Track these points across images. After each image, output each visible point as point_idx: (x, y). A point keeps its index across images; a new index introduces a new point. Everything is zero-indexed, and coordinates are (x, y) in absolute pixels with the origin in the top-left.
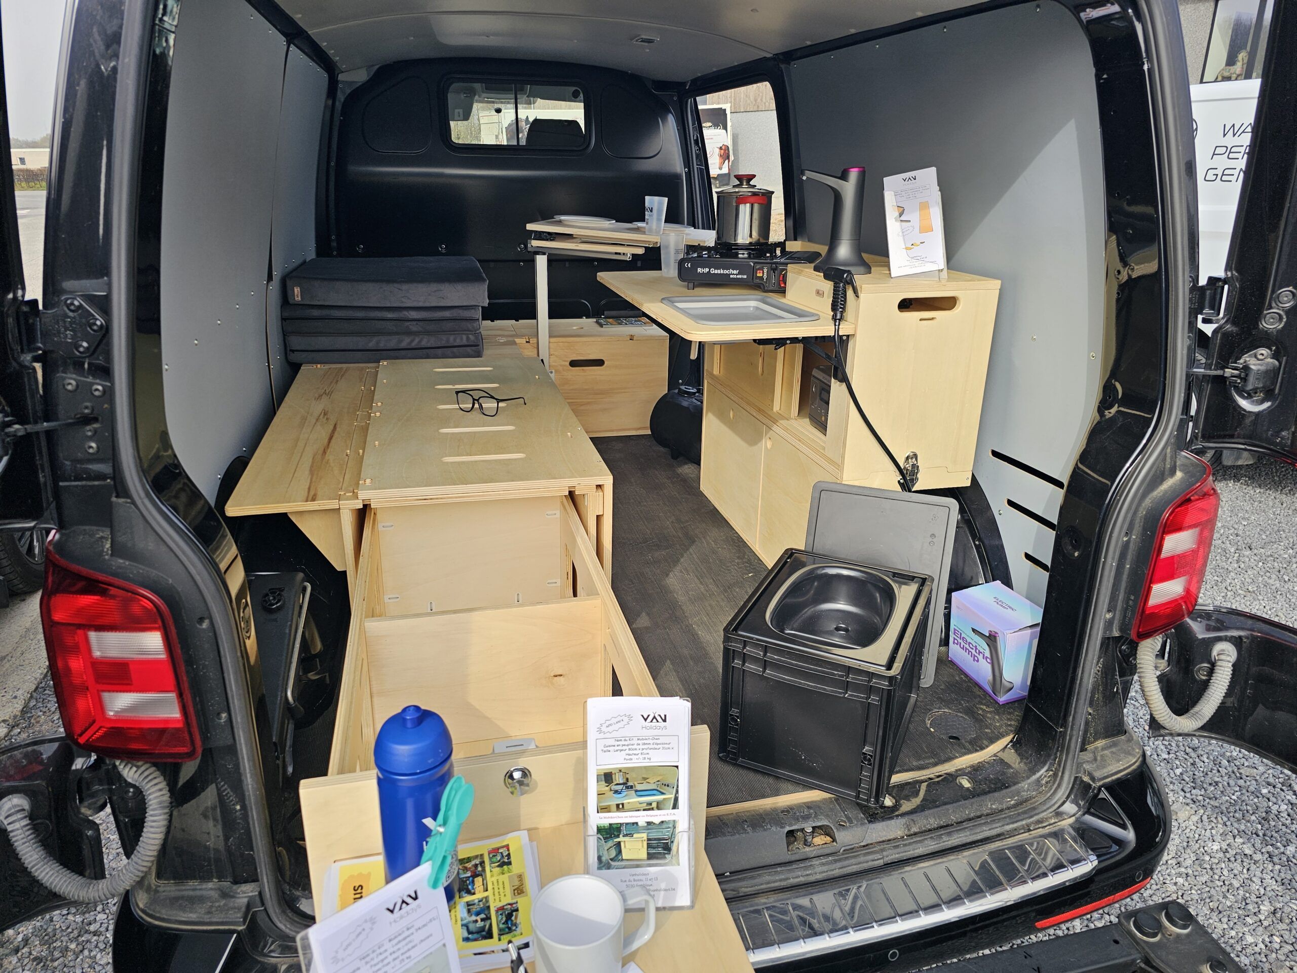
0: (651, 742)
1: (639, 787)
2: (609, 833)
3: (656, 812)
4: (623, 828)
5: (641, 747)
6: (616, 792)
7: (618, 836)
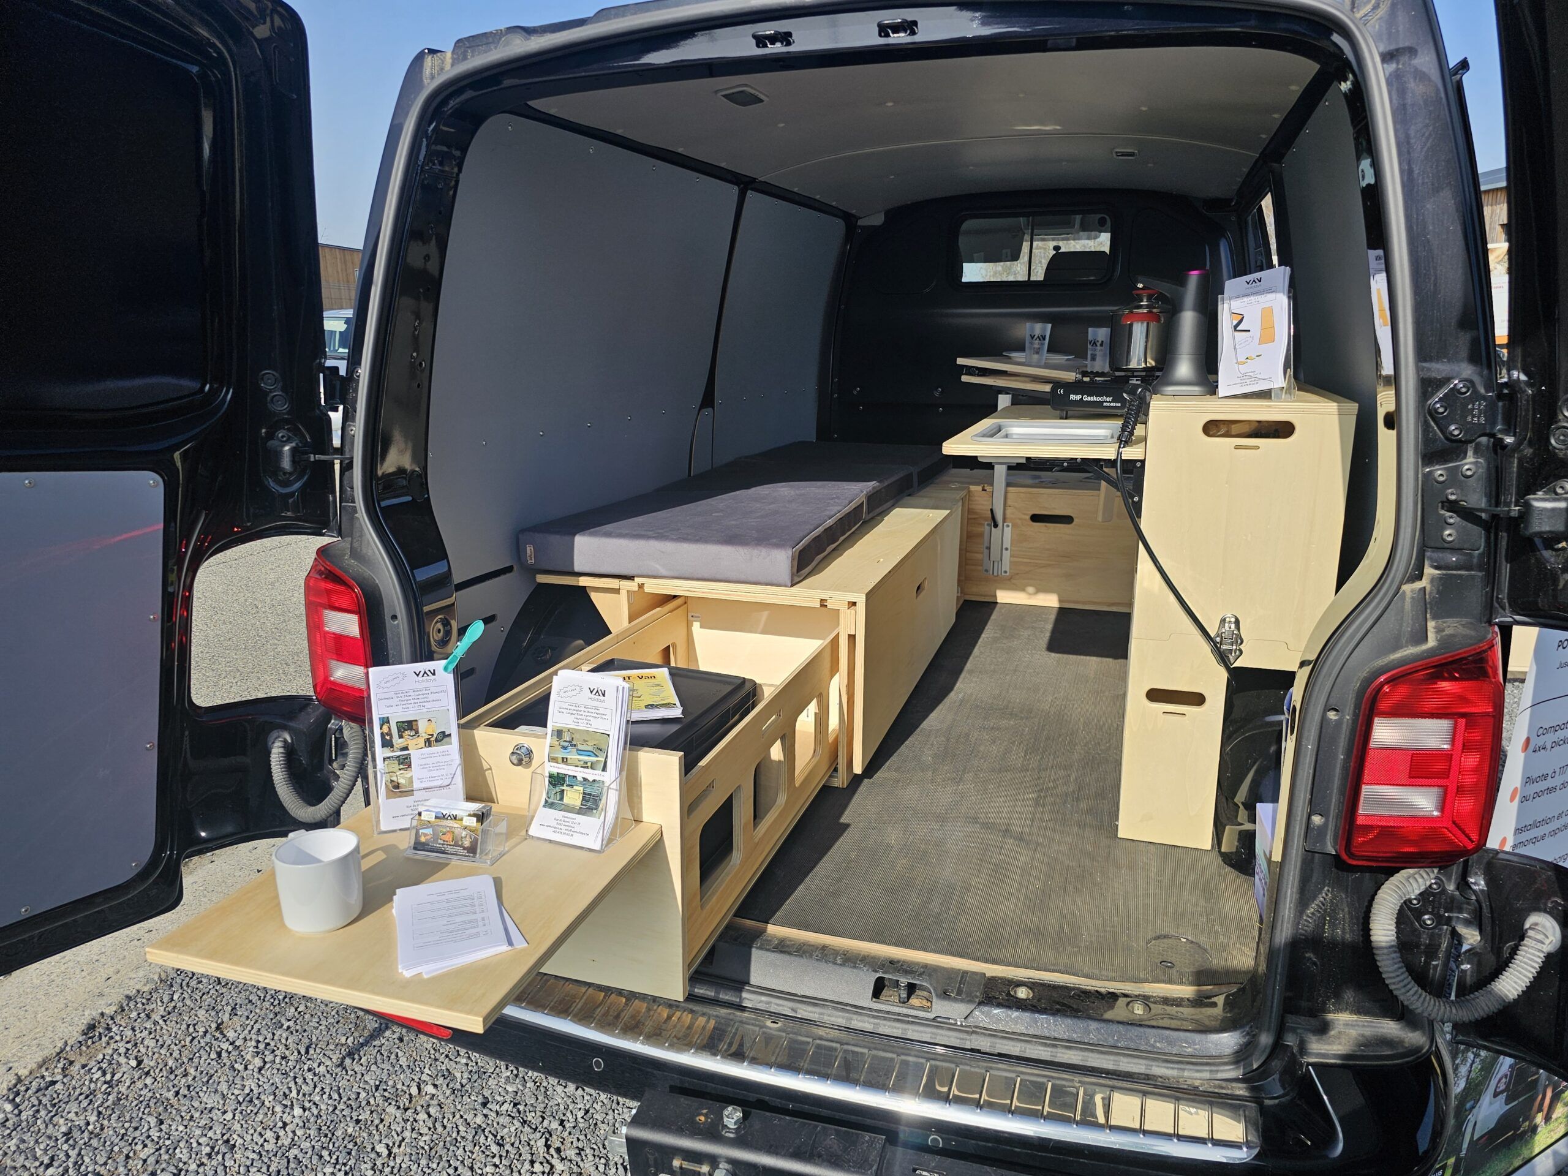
0: (593, 711)
1: (580, 747)
2: (557, 780)
3: (589, 771)
4: (567, 779)
5: (586, 714)
6: (564, 748)
7: (563, 785)
